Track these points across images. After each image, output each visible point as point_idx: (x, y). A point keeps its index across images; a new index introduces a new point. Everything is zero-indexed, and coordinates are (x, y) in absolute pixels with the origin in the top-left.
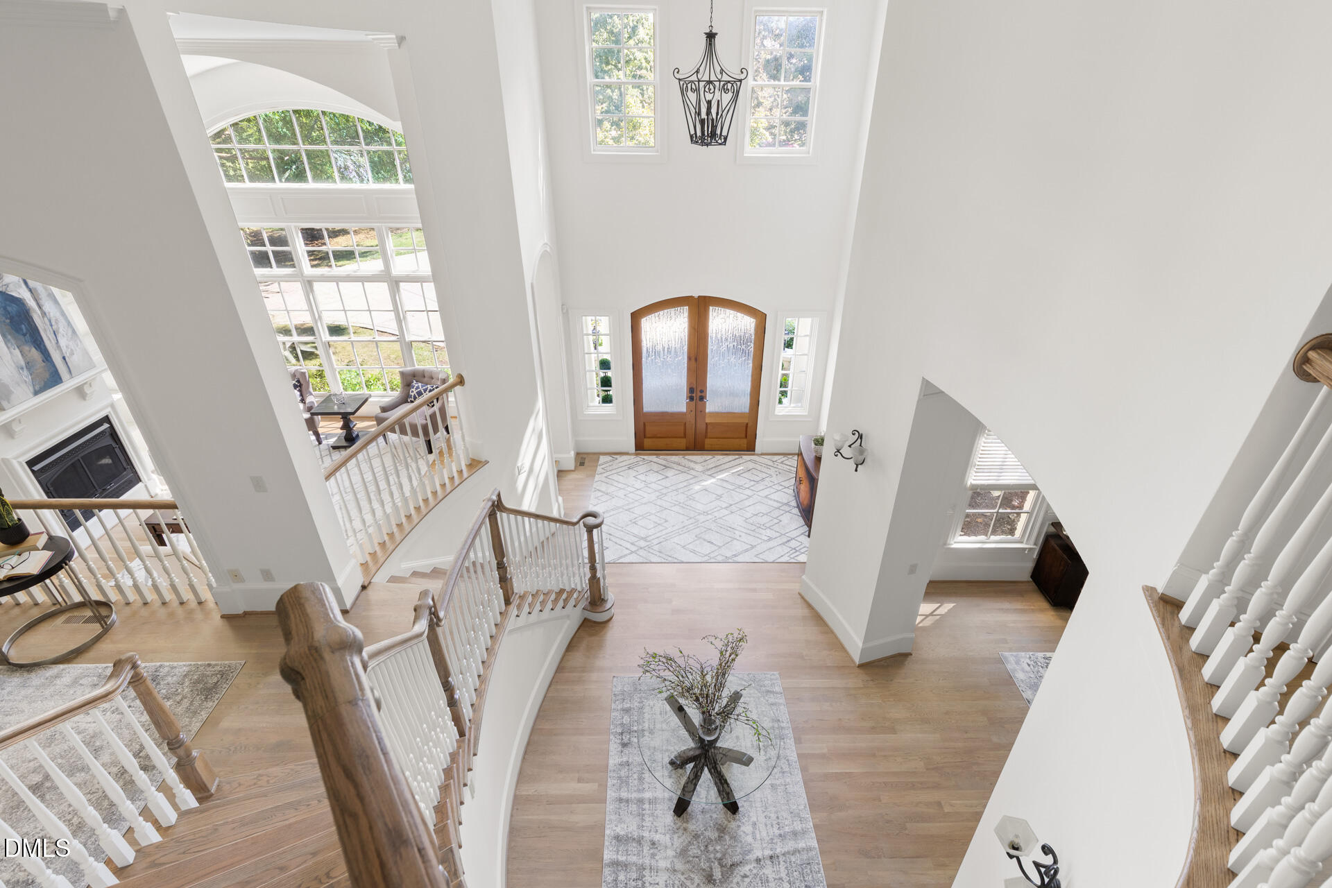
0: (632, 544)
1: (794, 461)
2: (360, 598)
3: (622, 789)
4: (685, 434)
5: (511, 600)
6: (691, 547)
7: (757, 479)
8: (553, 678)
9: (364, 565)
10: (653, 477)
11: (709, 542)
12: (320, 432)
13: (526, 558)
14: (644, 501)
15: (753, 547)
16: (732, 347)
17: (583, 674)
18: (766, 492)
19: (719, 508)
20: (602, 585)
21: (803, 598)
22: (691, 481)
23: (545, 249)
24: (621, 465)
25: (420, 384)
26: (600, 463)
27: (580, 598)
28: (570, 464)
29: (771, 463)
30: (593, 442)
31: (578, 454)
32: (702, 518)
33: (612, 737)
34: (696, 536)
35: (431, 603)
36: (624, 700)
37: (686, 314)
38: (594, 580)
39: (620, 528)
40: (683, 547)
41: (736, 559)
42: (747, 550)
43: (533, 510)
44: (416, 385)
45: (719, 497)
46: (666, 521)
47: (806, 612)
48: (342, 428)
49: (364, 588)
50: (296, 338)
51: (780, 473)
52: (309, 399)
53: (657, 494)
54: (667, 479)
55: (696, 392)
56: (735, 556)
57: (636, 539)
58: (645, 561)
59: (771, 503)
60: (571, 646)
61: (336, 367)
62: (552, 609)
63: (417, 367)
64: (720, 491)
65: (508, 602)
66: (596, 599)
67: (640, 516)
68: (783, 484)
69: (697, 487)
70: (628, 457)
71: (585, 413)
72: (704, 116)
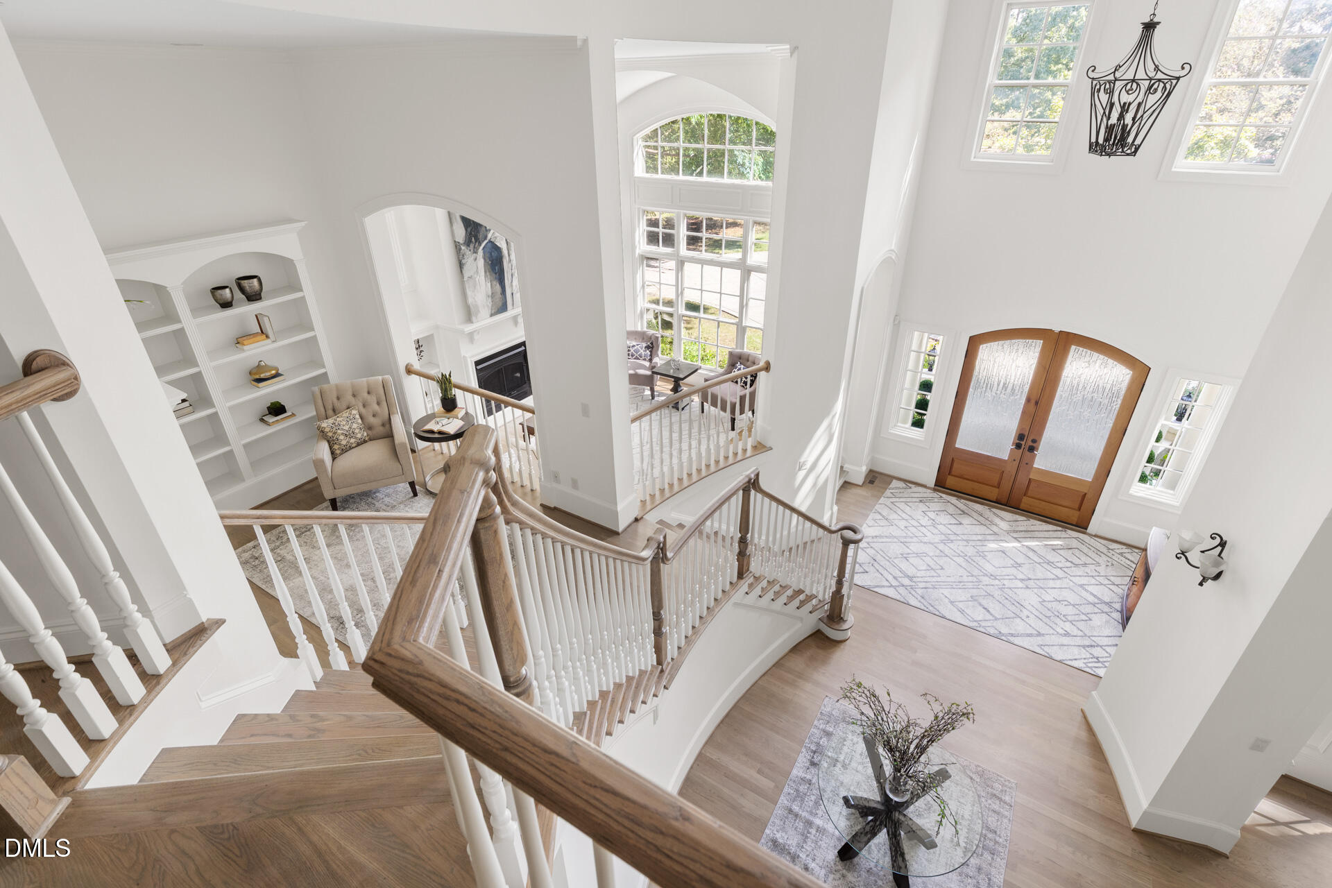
0: (895, 578)
1: (1135, 557)
2: (631, 527)
3: (796, 803)
4: (999, 484)
5: (744, 576)
6: (961, 605)
7: (1077, 561)
8: (770, 669)
9: (643, 502)
10: (944, 519)
11: (985, 609)
12: (655, 389)
13: (784, 551)
14: (925, 540)
15: (1039, 634)
16: (1090, 398)
17: (800, 680)
18: (1084, 581)
19: (1013, 577)
20: (844, 603)
21: (1085, 717)
22: (989, 537)
23: (890, 255)
24: (913, 495)
25: (742, 366)
26: (891, 486)
27: (819, 606)
28: (859, 480)
29: (1105, 550)
30: (890, 463)
31: (871, 471)
32: (986, 580)
33: (804, 750)
34: (972, 597)
35: (662, 539)
36: (828, 722)
37: (1038, 349)
38: (837, 597)
39: (888, 558)
40: (952, 602)
41: (1012, 639)
42: (1030, 635)
43: (803, 509)
44: (739, 367)
45: (1018, 565)
46: (942, 569)
47: (1084, 734)
48: (671, 390)
49: (636, 520)
50: (661, 308)
51: (1113, 565)
52: (656, 360)
53: (943, 537)
54: (961, 526)
55: (1027, 442)
56: (1012, 635)
57: (901, 575)
58: (902, 600)
59: (1084, 594)
60: (797, 649)
61: (682, 337)
62: (785, 604)
63: (745, 350)
64: (1020, 559)
65: (741, 575)
66: (835, 616)
67: (914, 553)
68: (1112, 578)
69: (993, 546)
70: (924, 490)
71: (890, 431)
72: (1114, 120)
